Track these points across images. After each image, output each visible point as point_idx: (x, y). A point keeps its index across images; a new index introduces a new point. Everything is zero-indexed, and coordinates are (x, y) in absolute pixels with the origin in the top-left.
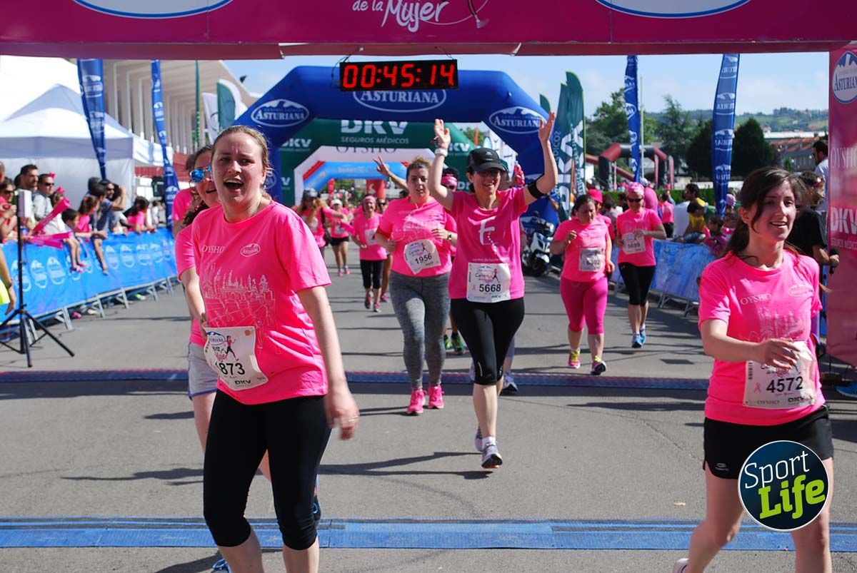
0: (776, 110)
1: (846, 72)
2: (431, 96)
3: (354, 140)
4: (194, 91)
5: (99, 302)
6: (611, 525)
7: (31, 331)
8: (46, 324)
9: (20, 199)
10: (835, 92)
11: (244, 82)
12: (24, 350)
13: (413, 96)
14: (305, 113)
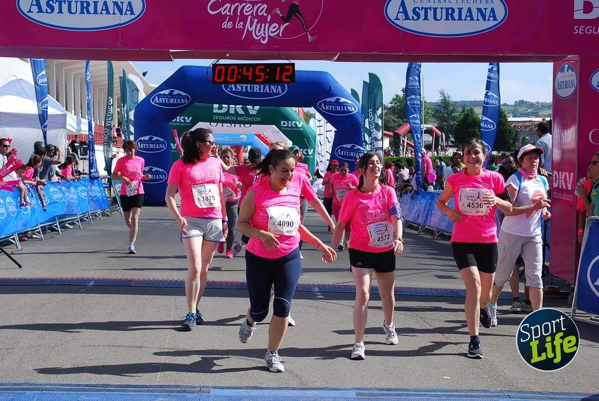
0: (516, 102)
1: (564, 77)
2: (277, 88)
3: (222, 118)
5: (40, 230)
6: (398, 392)
8: (2, 244)
10: (558, 92)
13: (264, 88)
14: (188, 98)
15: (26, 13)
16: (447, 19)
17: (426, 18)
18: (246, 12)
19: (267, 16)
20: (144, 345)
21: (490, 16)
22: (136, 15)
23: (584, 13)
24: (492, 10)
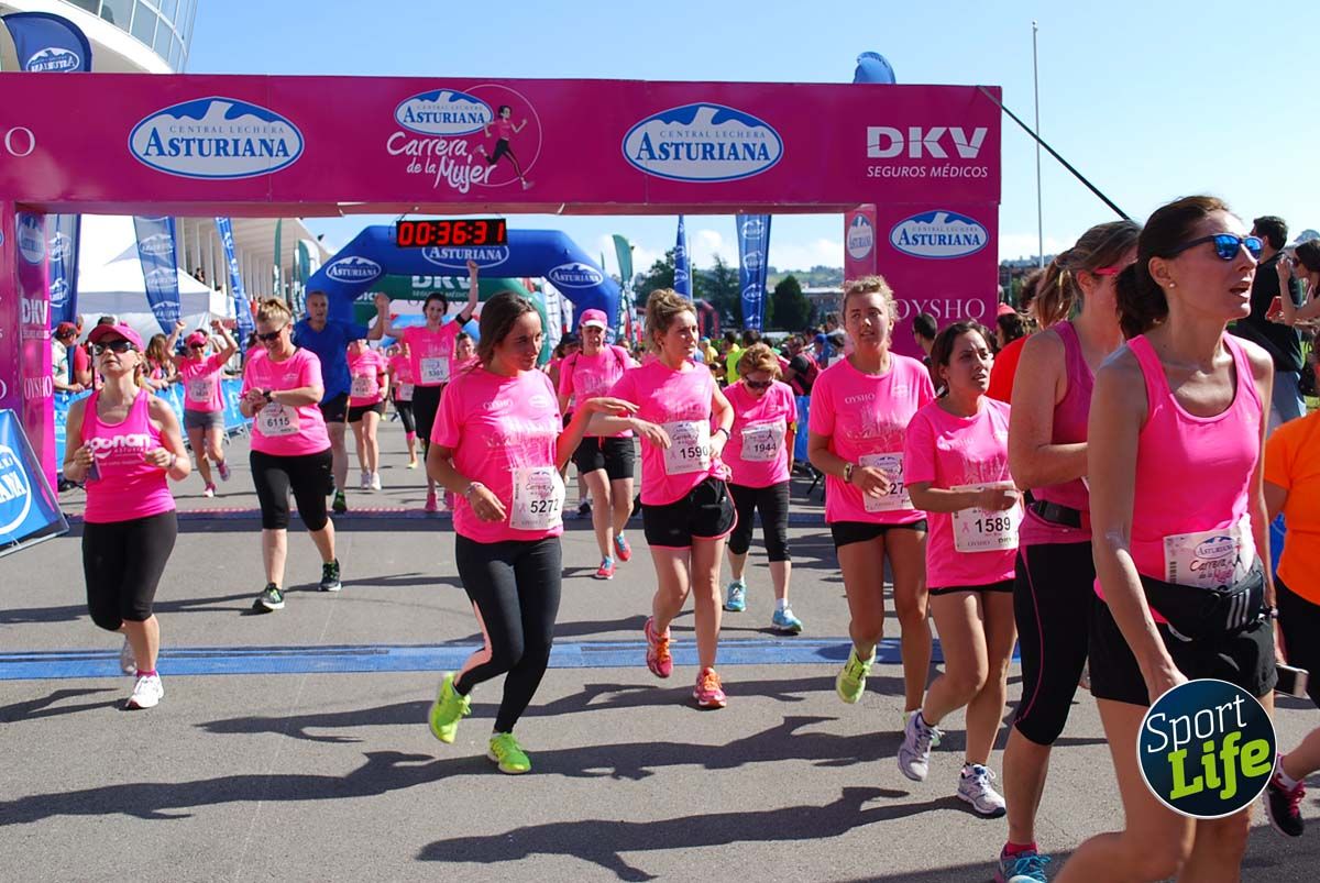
0: (813, 268)
1: (857, 233)
4: (273, 249)
6: (636, 644)
10: (851, 251)
11: (323, 239)
14: (377, 269)
15: (141, 155)
16: (705, 158)
17: (677, 158)
18: (440, 151)
19: (467, 157)
21: (760, 154)
22: (292, 155)
23: (881, 149)
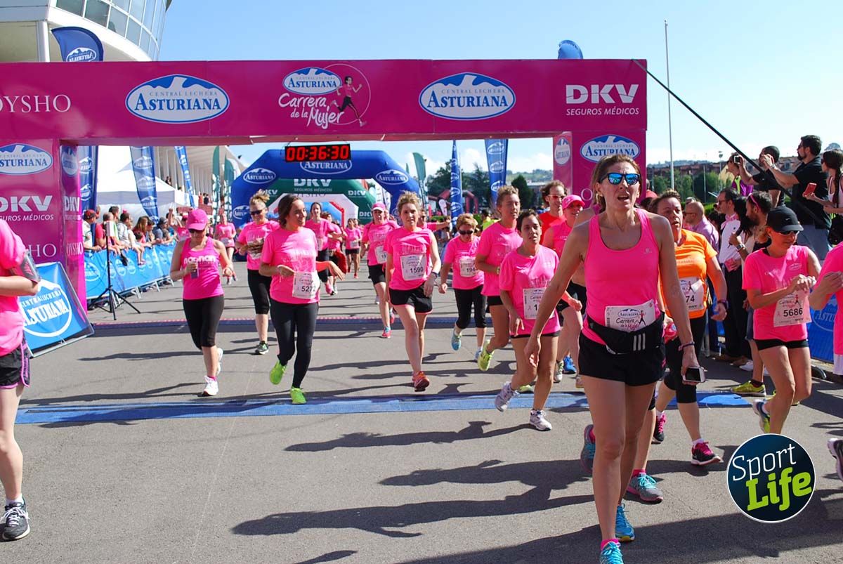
0: (534, 171)
1: (561, 149)
2: (344, 165)
3: (302, 190)
5: (156, 283)
7: (117, 300)
8: (125, 295)
9: (107, 226)
10: (557, 160)
12: (112, 311)
13: (334, 165)
14: (273, 175)
15: (133, 110)
16: (468, 106)
17: (452, 106)
18: (310, 104)
19: (326, 107)
20: (235, 370)
21: (502, 103)
22: (222, 109)
23: (575, 98)
24: (504, 97)
